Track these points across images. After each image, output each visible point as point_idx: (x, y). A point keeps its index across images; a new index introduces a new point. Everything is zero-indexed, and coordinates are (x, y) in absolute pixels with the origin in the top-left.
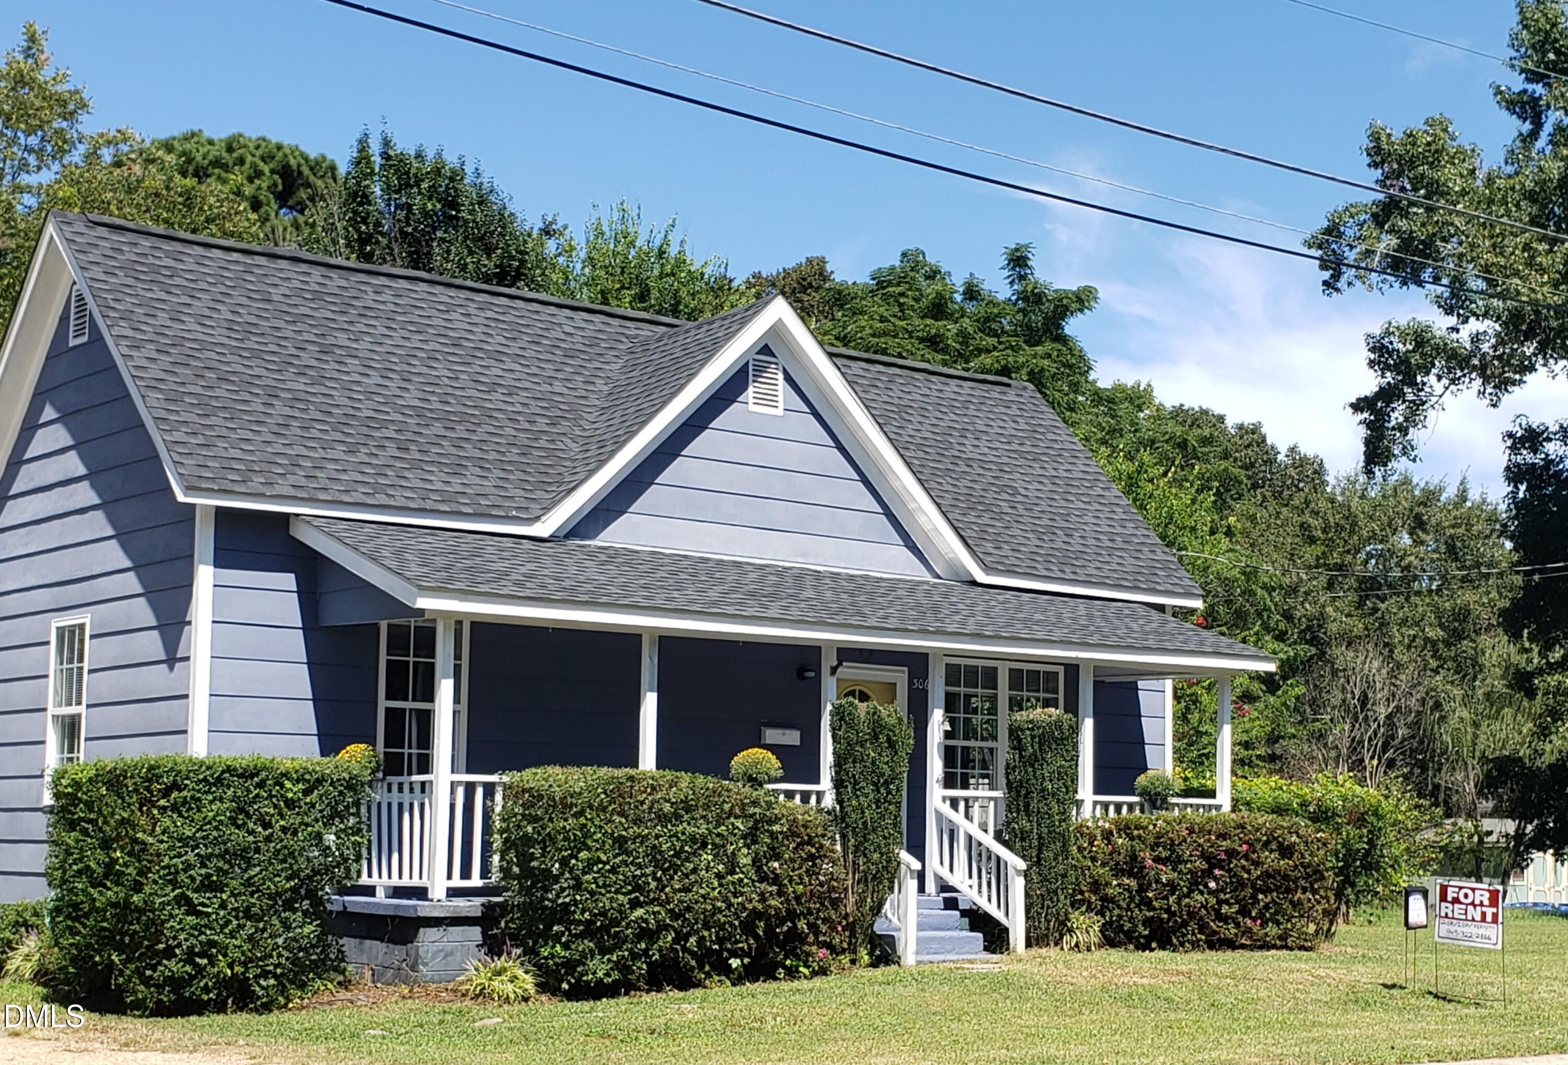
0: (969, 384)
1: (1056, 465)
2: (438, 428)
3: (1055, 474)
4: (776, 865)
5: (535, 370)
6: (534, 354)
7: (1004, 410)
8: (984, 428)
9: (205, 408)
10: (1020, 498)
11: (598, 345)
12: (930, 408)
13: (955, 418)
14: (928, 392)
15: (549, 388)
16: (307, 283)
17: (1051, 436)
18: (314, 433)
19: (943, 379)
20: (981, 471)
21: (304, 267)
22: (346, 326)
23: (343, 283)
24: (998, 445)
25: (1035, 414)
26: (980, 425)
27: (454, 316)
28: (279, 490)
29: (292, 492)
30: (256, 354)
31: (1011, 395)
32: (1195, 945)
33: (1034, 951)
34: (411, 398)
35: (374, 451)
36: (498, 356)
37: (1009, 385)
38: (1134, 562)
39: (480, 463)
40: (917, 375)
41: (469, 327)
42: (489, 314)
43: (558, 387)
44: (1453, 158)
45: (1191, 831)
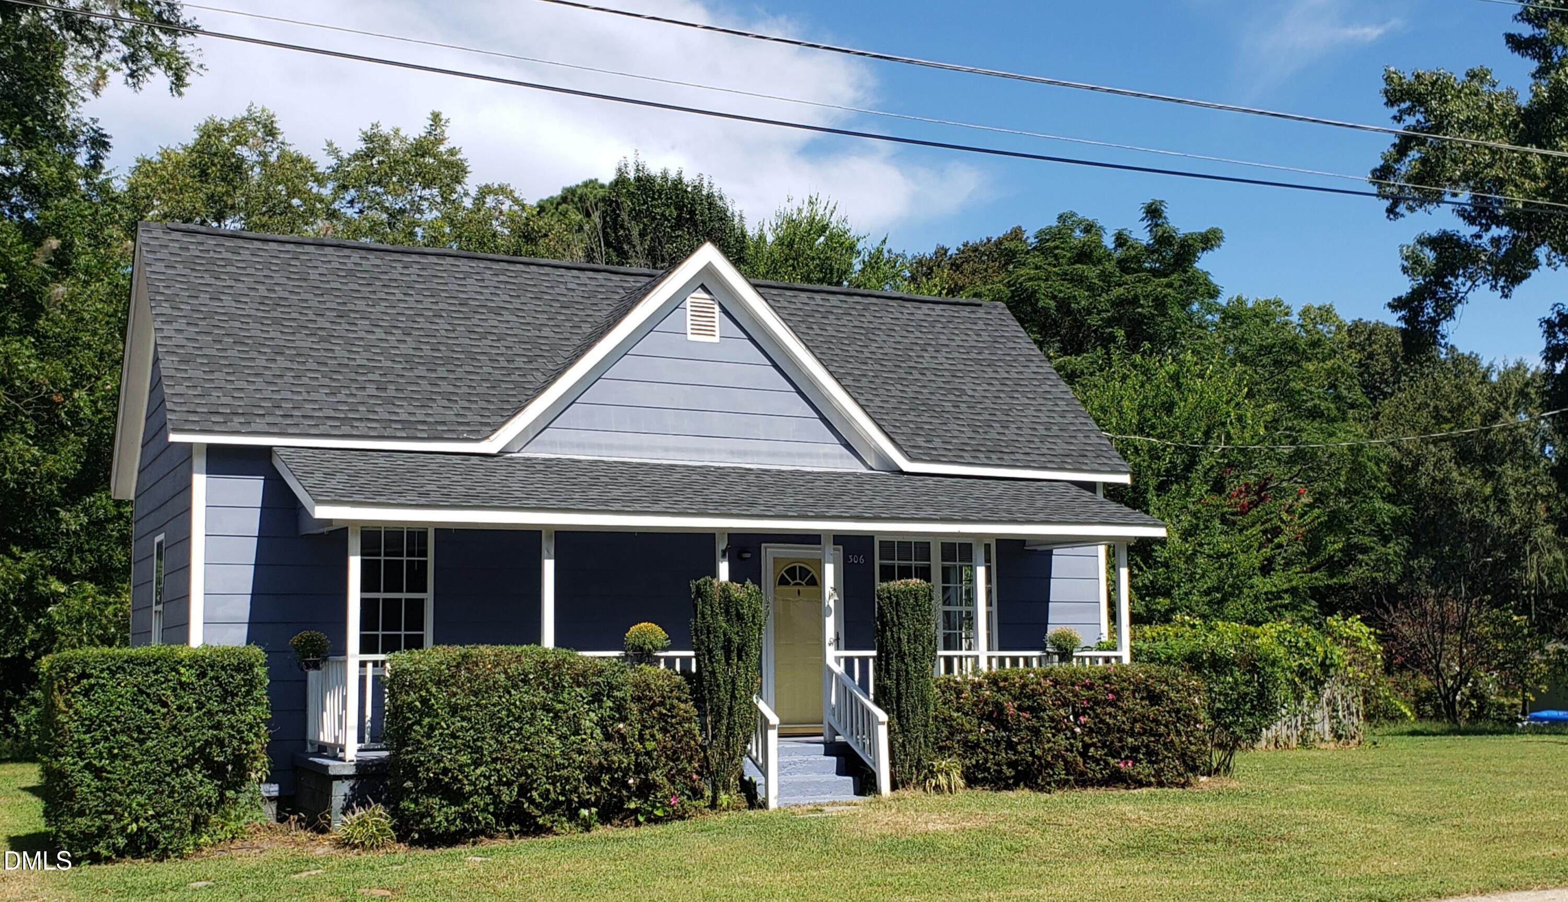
0: (942, 306)
1: (1008, 369)
2: (421, 371)
3: (1006, 375)
4: (621, 726)
5: (529, 320)
6: (533, 307)
7: (969, 326)
8: (947, 342)
9: (212, 365)
10: (965, 398)
11: (595, 297)
12: (897, 328)
13: (919, 335)
14: (900, 316)
15: (537, 333)
16: (345, 264)
17: (1011, 345)
18: (305, 380)
19: (917, 304)
20: (933, 378)
21: (347, 252)
22: (368, 295)
23: (378, 262)
24: (956, 355)
25: (999, 328)
26: (943, 339)
27: (469, 281)
28: (254, 427)
29: (267, 428)
30: (276, 321)
31: (981, 313)
32: (1062, 784)
33: (901, 792)
34: (405, 349)
35: (354, 392)
36: (498, 311)
37: (980, 305)
38: (1066, 446)
39: (449, 398)
40: (891, 303)
41: (479, 290)
42: (502, 278)
43: (546, 332)
44: (1460, 91)
45: (1056, 683)
